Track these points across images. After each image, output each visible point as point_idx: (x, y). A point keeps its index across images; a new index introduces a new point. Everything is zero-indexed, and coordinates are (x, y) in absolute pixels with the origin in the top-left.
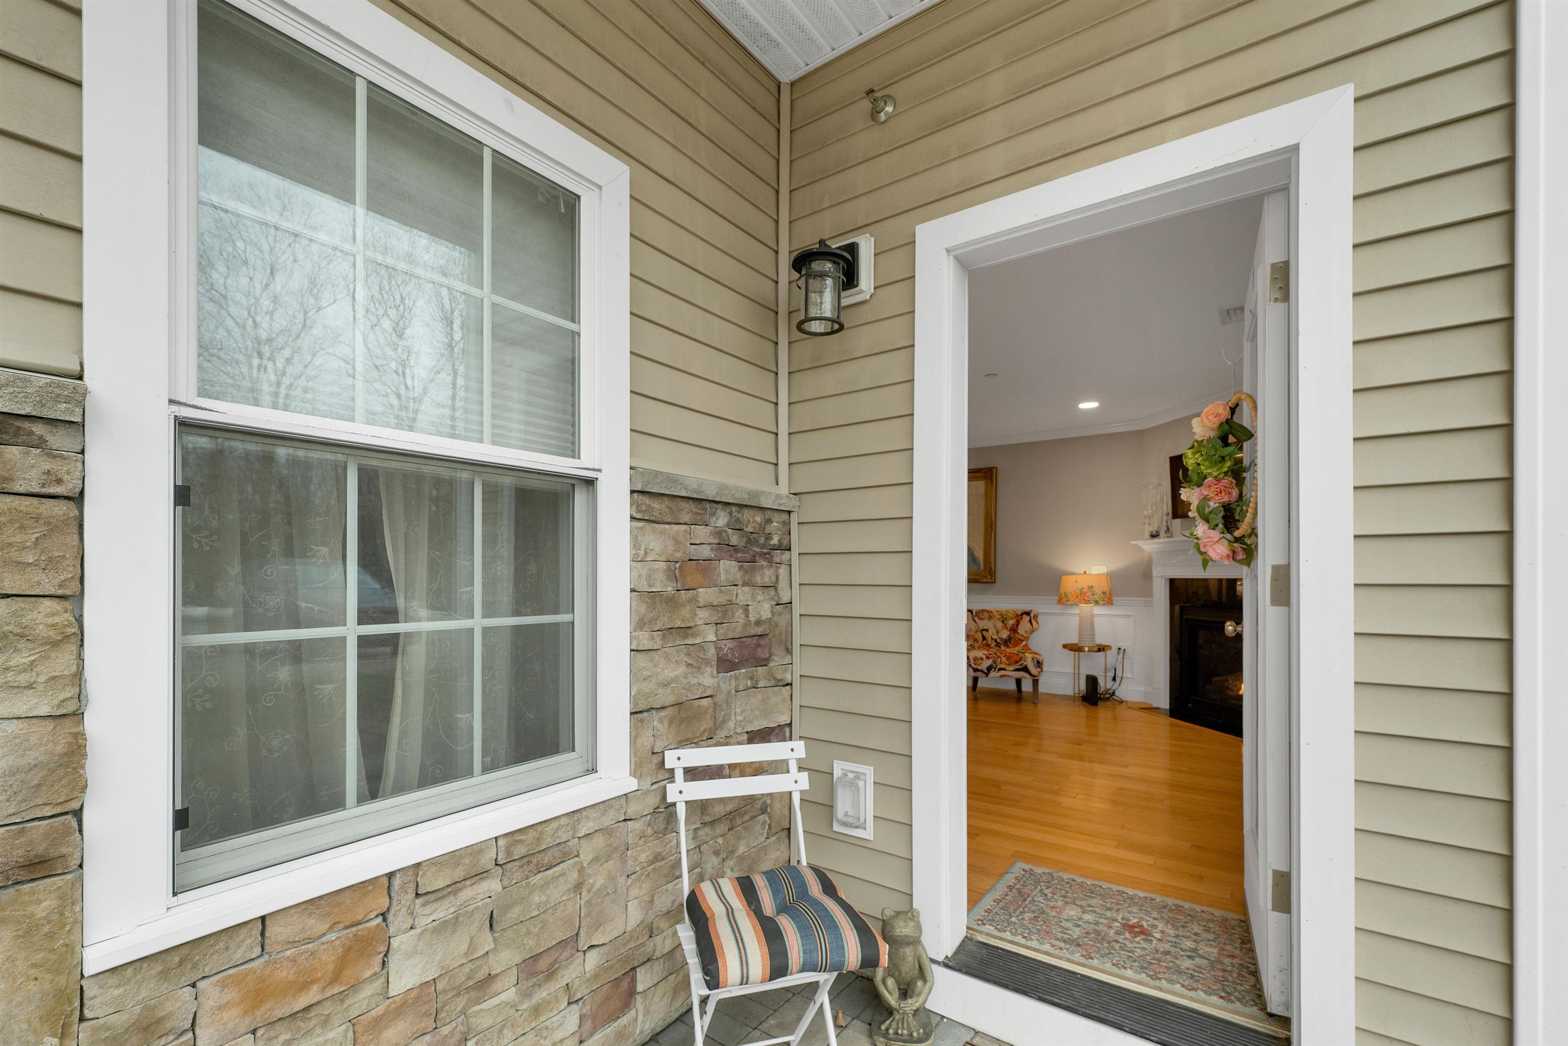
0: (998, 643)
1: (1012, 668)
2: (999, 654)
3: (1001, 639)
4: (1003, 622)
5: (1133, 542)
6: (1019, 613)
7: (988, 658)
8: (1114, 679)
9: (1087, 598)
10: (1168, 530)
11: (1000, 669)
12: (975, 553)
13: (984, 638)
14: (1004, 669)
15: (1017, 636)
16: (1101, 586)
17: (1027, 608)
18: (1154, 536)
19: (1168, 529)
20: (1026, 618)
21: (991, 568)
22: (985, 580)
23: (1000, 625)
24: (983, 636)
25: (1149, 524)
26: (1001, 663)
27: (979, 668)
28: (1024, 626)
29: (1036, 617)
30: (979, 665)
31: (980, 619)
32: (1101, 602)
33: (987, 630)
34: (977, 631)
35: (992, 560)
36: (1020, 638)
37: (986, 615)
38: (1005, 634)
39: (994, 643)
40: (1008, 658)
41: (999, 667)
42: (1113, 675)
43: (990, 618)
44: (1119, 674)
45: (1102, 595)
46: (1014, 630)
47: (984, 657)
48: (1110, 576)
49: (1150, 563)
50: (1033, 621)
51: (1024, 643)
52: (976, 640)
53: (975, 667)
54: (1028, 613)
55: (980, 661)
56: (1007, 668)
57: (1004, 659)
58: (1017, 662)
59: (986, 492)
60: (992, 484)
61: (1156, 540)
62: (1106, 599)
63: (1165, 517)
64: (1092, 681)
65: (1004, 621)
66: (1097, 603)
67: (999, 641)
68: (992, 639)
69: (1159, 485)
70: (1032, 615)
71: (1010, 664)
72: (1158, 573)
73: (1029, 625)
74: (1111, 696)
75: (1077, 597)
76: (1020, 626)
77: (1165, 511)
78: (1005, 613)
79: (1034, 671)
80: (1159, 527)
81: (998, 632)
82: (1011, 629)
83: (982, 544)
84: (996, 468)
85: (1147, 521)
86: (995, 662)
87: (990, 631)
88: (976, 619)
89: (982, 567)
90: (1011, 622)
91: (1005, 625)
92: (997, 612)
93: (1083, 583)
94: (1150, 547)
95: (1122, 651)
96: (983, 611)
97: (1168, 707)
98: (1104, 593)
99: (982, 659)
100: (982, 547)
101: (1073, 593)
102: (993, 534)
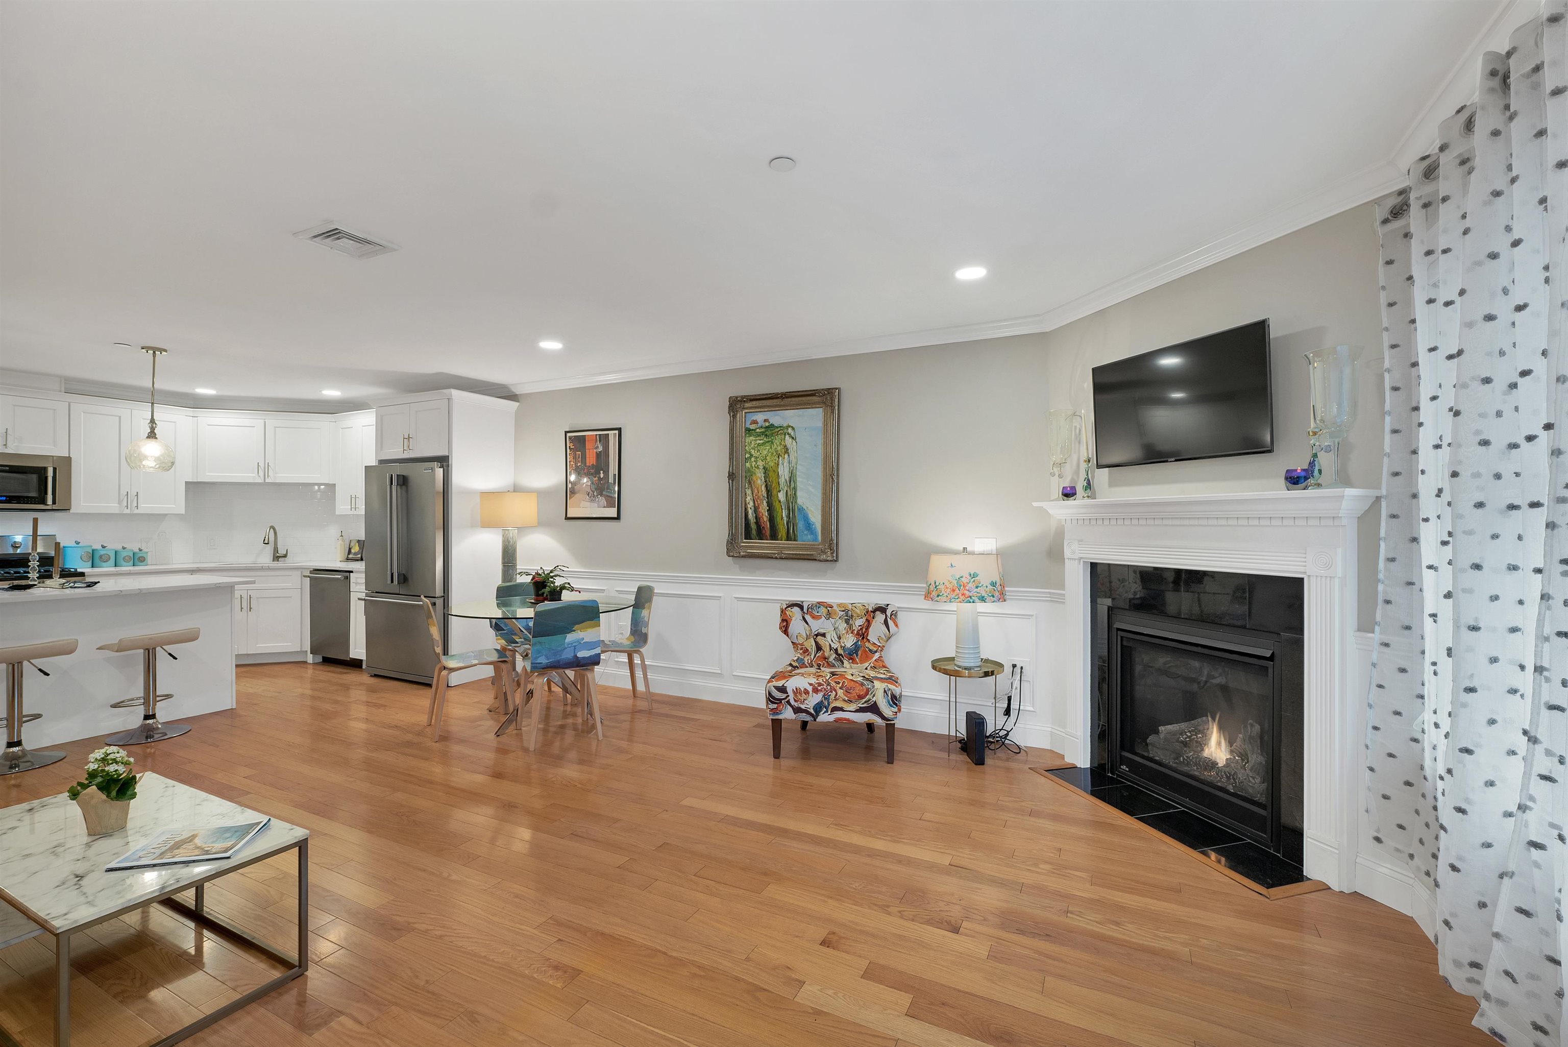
0: (839, 655)
1: (853, 707)
2: (833, 684)
3: (843, 648)
4: (847, 622)
5: (1035, 504)
6: (870, 609)
7: (816, 691)
8: (1008, 712)
9: (967, 593)
10: (1089, 486)
11: (835, 709)
12: (810, 516)
13: (819, 648)
14: (841, 709)
15: (867, 644)
16: (989, 573)
17: (882, 602)
18: (1069, 494)
19: (1089, 483)
20: (880, 617)
21: (832, 540)
22: (824, 557)
23: (842, 626)
24: (816, 643)
25: (1060, 476)
26: (836, 700)
27: (803, 707)
28: (877, 630)
29: (894, 615)
30: (802, 702)
31: (814, 617)
32: (988, 599)
33: (824, 635)
34: (808, 638)
35: (834, 528)
36: (871, 647)
37: (823, 611)
38: (849, 641)
39: (834, 656)
40: (847, 692)
41: (832, 705)
42: (1006, 706)
43: (829, 615)
44: (1015, 706)
45: (990, 587)
46: (863, 635)
47: (810, 689)
48: (1001, 554)
49: (1059, 535)
50: (890, 622)
51: (877, 656)
52: (806, 651)
53: (796, 704)
54: (883, 610)
55: (804, 696)
56: (846, 707)
57: (840, 692)
58: (861, 697)
59: (825, 424)
60: (833, 412)
61: (1070, 502)
62: (997, 594)
63: (1084, 466)
64: (975, 722)
65: (848, 619)
66: (983, 599)
67: (840, 651)
68: (831, 648)
69: (1074, 414)
70: (889, 613)
71: (850, 701)
72: (1073, 552)
73: (884, 628)
74: (1001, 741)
75: (954, 591)
76: (870, 630)
77: (1084, 456)
78: (850, 606)
79: (887, 711)
80: (1073, 480)
81: (839, 638)
82: (858, 634)
83: (819, 502)
84: (839, 389)
85: (1056, 470)
86: (826, 697)
87: (828, 636)
88: (808, 617)
89: (820, 538)
90: (859, 622)
91: (851, 627)
92: (839, 605)
93: (963, 567)
94: (1062, 511)
95: (1018, 670)
96: (820, 604)
97: (1087, 765)
98: (993, 584)
99: (806, 692)
100: (820, 507)
101: (947, 583)
102: (835, 488)
